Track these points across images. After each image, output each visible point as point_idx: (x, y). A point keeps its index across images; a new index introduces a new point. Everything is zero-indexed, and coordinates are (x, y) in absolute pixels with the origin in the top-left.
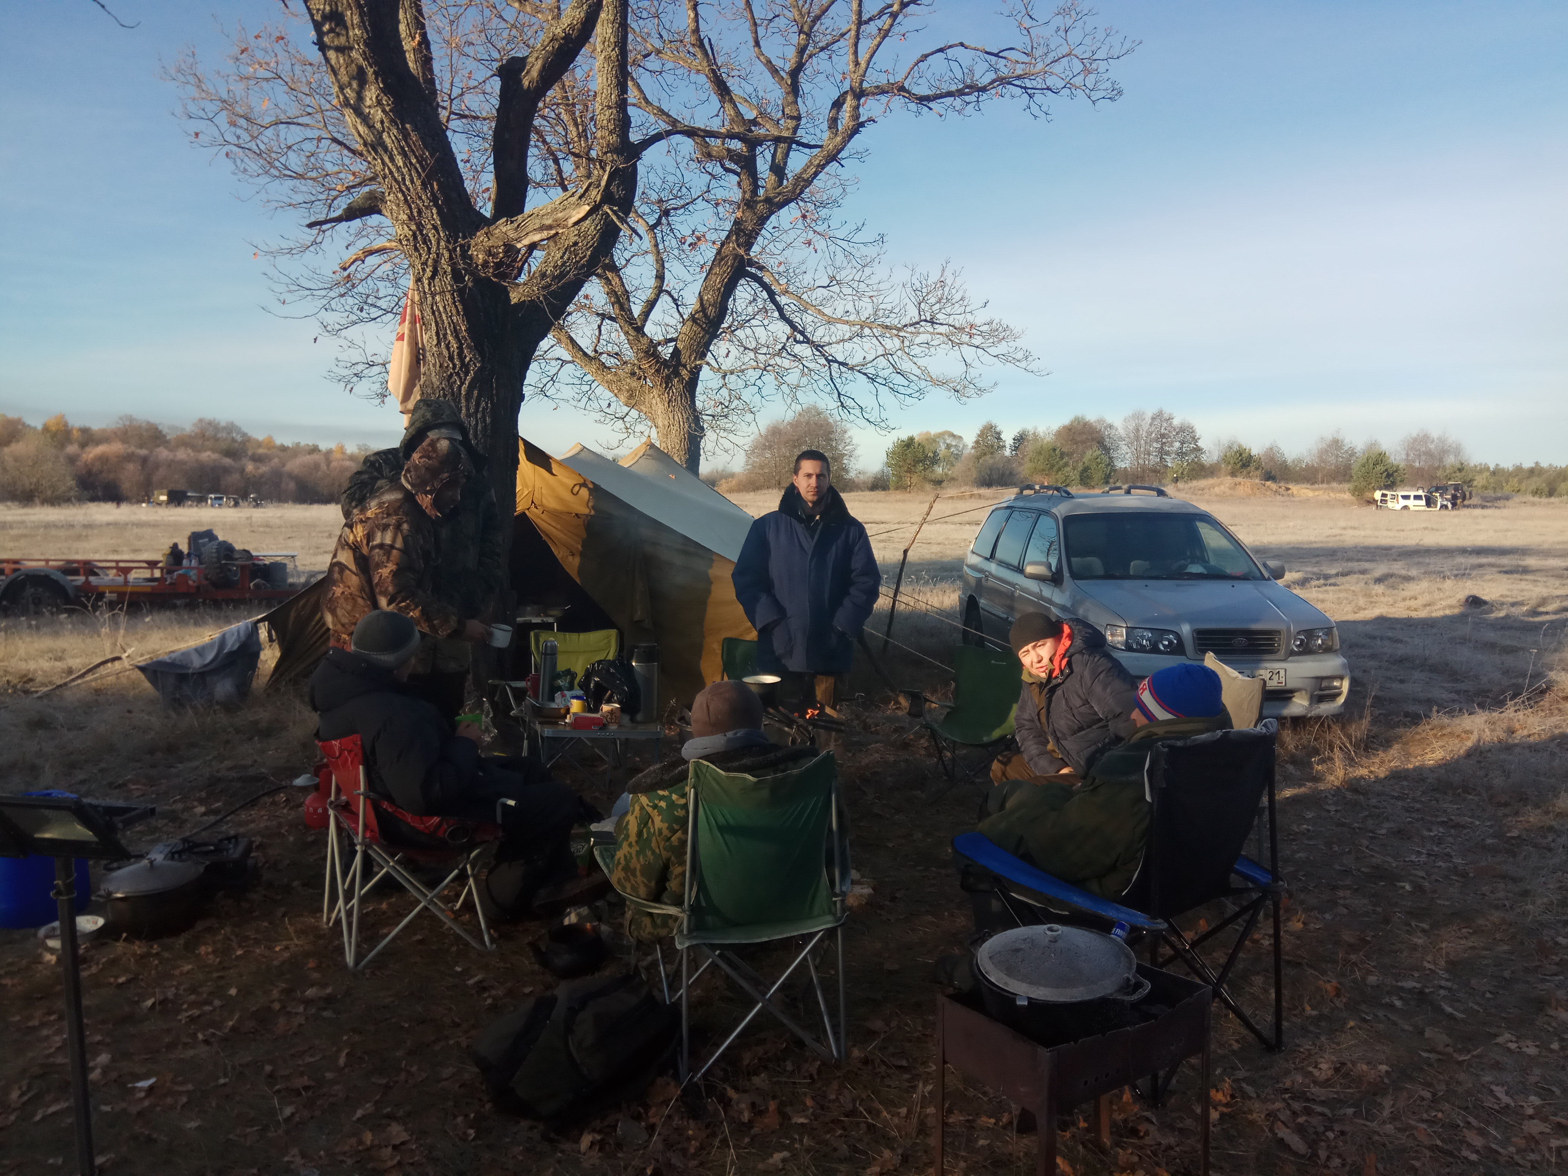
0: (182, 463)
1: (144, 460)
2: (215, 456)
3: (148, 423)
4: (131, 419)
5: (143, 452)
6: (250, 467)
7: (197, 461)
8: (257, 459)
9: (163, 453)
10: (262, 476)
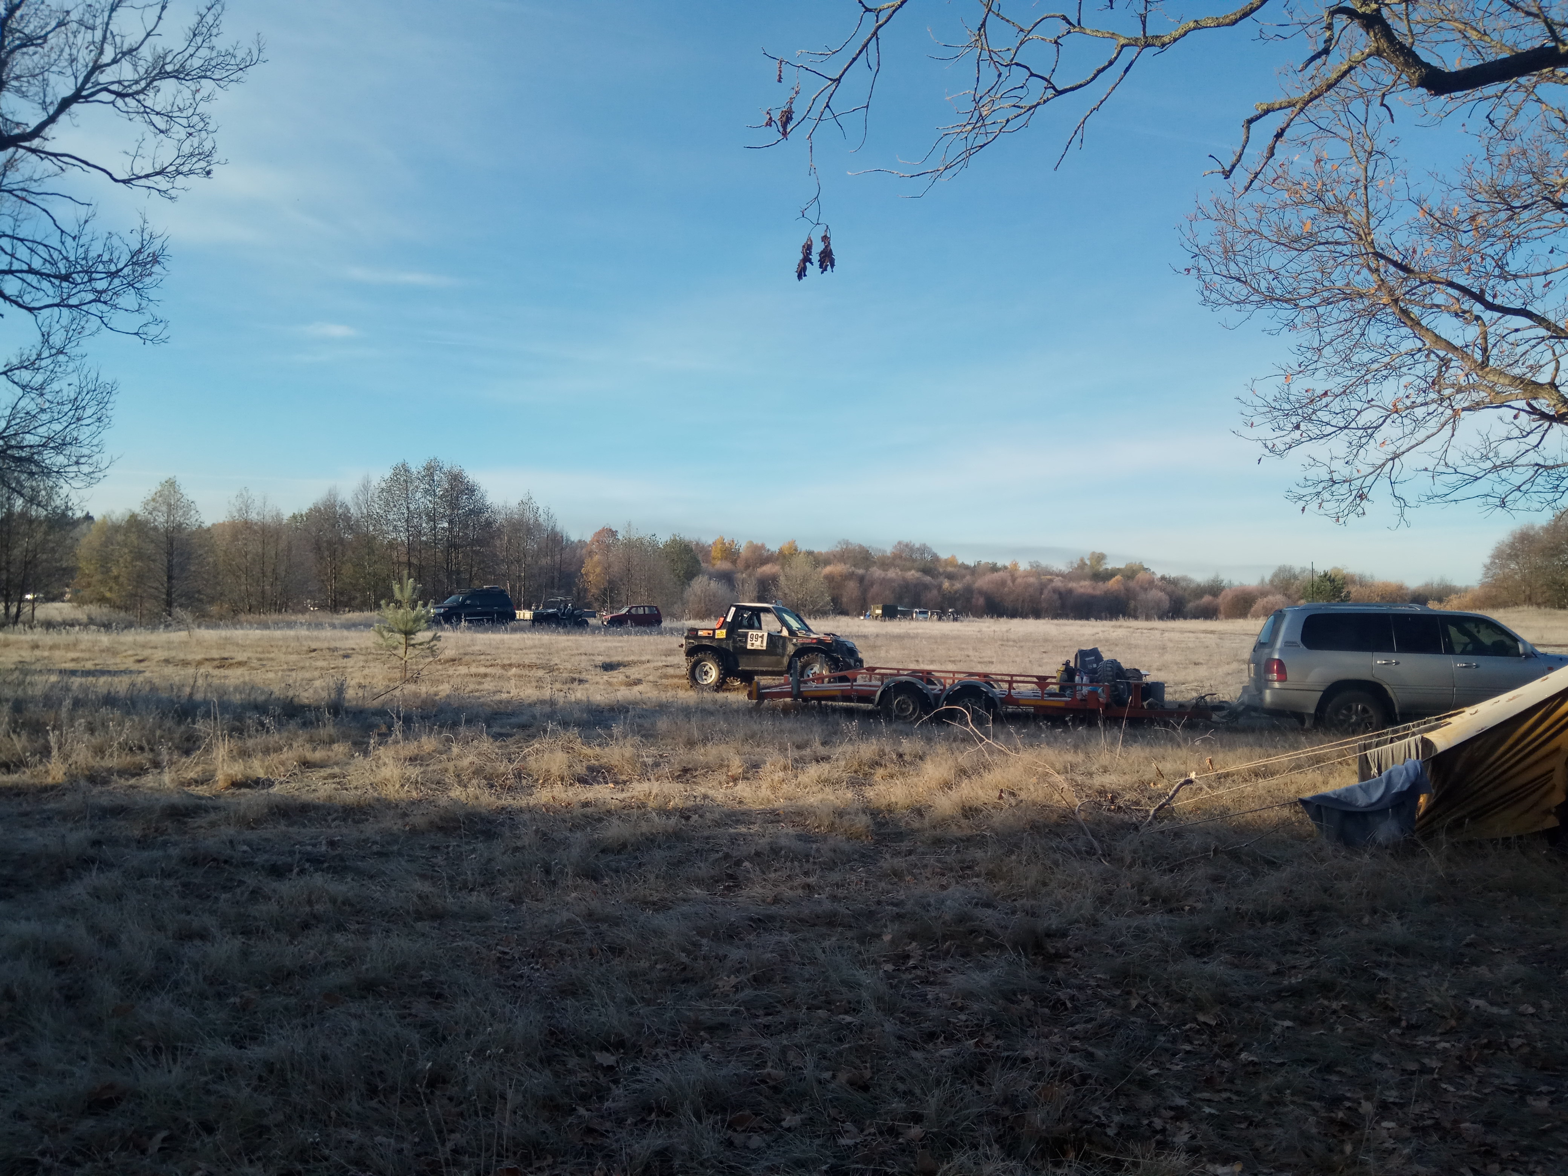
0: (891, 580)
1: (861, 579)
2: (918, 575)
3: (860, 546)
4: (847, 543)
5: (861, 571)
6: (946, 584)
7: (904, 579)
8: (951, 577)
9: (877, 572)
10: (956, 592)
